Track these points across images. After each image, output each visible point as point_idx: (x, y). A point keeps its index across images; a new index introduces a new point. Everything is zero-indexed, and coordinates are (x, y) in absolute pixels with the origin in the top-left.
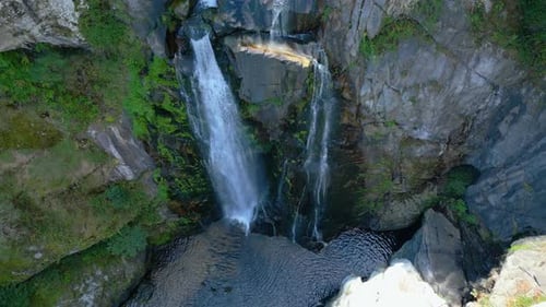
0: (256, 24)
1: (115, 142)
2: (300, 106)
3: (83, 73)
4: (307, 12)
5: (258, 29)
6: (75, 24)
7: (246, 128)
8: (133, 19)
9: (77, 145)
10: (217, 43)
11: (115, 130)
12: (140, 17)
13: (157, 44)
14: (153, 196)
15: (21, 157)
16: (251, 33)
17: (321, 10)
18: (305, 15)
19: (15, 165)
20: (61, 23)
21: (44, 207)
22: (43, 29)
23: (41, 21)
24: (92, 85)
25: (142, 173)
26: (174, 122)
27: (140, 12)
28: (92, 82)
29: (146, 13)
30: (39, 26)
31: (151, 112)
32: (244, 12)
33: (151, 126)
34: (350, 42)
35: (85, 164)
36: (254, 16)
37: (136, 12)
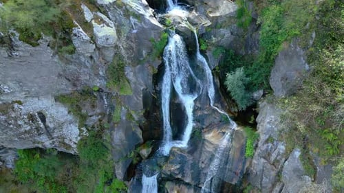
0: (193, 179)
3: (71, 171)
4: (233, 183)
5: (193, 183)
6: (75, 143)
8: (113, 148)
12: (118, 148)
13: (120, 171)
16: (188, 184)
17: (244, 185)
18: (231, 184)
20: (67, 141)
22: (53, 143)
23: (53, 138)
24: (73, 180)
27: (119, 145)
28: (74, 178)
29: (122, 147)
30: (51, 141)
32: (186, 168)
36: (192, 173)
37: (116, 145)
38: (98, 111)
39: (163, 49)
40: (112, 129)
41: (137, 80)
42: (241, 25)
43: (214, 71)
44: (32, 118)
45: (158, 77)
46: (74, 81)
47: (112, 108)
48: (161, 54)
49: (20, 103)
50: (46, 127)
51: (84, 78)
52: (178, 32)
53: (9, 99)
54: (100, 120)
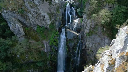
1: (46, 44)
2: (76, 44)
3: (47, 32)
6: (49, 25)
7: (67, 46)
9: (41, 43)
10: (65, 30)
11: (47, 42)
14: (48, 58)
15: (33, 41)
16: (71, 29)
17: (81, 28)
18: (78, 28)
19: (32, 42)
20: (47, 24)
21: (32, 50)
22: (45, 24)
23: (45, 22)
25: (48, 52)
26: (56, 43)
27: (57, 25)
28: (47, 34)
31: (53, 40)
33: (52, 43)
34: (85, 33)
35: (41, 46)
36: (71, 27)
38: (53, 18)
39: (66, 6)
40: (56, 22)
41: (61, 11)
42: (80, 2)
43: (75, 10)
44: (43, 16)
45: (65, 11)
46: (50, 11)
47: (56, 18)
48: (66, 7)
49: (42, 13)
50: (45, 19)
51: (52, 10)
52: (68, 3)
53: (40, 12)
54: (54, 20)
